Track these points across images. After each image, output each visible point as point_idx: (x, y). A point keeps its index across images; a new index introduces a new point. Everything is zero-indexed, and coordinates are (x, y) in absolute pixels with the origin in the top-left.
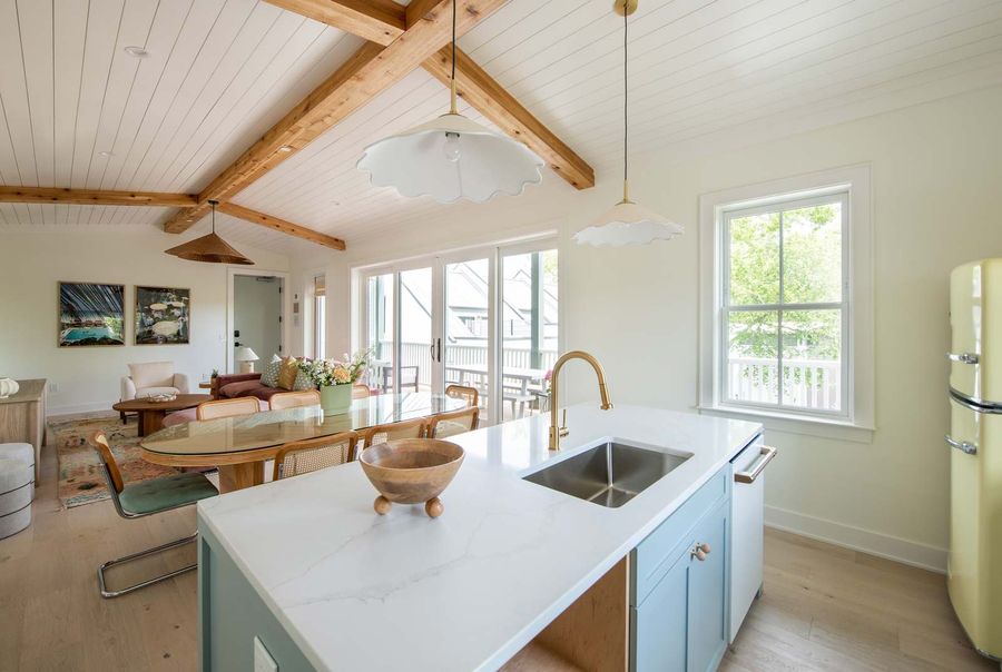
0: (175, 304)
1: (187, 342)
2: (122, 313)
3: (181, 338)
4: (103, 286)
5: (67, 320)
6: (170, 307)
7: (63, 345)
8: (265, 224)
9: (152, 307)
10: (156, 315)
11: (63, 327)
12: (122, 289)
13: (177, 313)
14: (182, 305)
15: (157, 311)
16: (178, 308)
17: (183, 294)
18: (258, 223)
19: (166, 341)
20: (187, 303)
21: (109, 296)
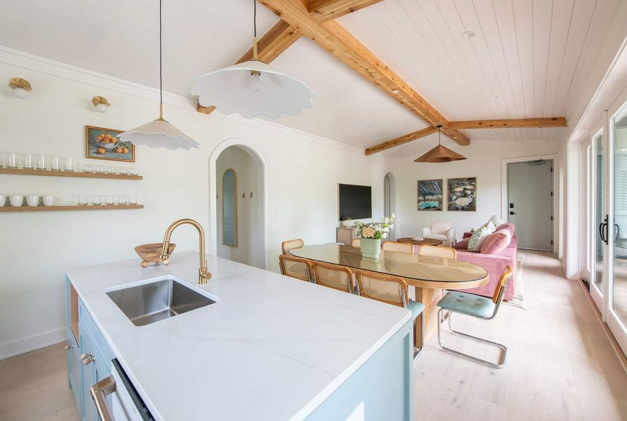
0: (468, 187)
1: (475, 210)
2: (441, 194)
3: (471, 207)
4: (433, 181)
5: (422, 198)
6: (465, 189)
7: (419, 210)
8: (483, 127)
9: (456, 190)
10: (458, 194)
11: (419, 201)
12: (441, 180)
13: (469, 192)
14: (471, 187)
15: (458, 192)
16: (469, 189)
17: (472, 180)
18: (477, 128)
19: (463, 209)
20: (475, 186)
21: (436, 186)
